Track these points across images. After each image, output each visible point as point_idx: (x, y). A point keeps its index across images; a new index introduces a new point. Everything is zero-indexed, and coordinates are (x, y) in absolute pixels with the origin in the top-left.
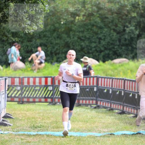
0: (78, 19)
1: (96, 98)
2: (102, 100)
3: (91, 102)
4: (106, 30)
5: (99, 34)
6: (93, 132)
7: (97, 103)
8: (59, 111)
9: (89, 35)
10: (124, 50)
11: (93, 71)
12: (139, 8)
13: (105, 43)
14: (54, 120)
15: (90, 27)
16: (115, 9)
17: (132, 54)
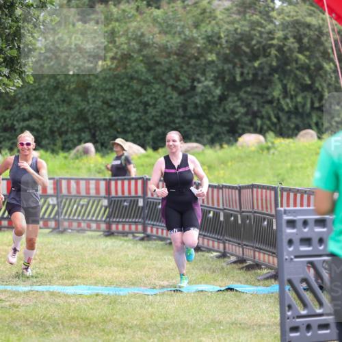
0: (103, 66)
1: (143, 221)
2: (155, 223)
3: (133, 227)
4: (157, 86)
5: (144, 95)
6: (141, 286)
7: (145, 230)
8: (71, 244)
9: (124, 97)
10: (194, 127)
11: (134, 167)
12: (221, 45)
13: (157, 112)
14: (63, 263)
15: (125, 81)
16: (173, 46)
17: (209, 133)
